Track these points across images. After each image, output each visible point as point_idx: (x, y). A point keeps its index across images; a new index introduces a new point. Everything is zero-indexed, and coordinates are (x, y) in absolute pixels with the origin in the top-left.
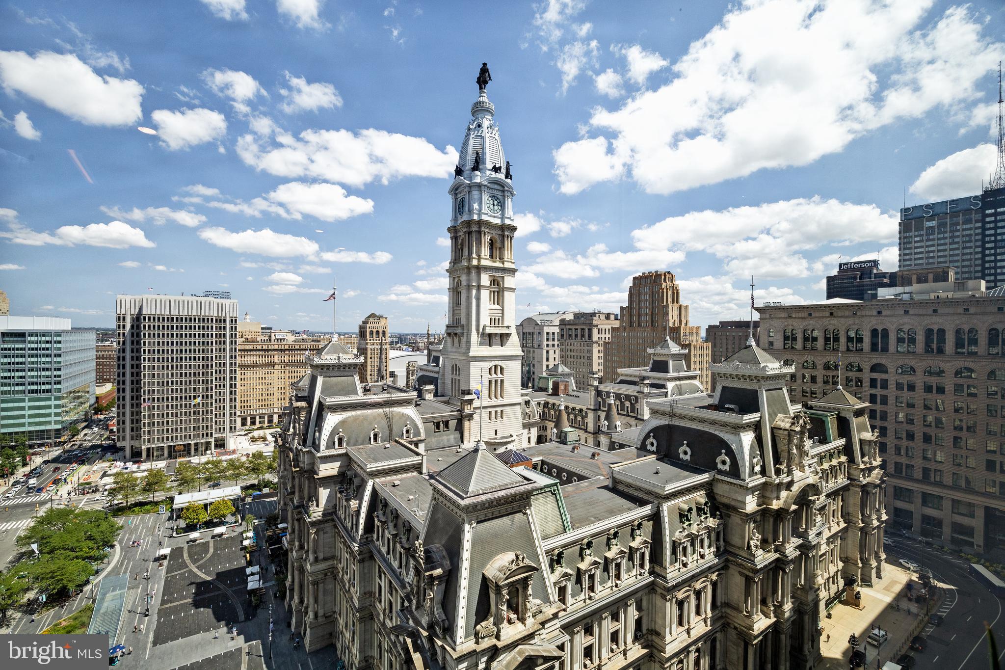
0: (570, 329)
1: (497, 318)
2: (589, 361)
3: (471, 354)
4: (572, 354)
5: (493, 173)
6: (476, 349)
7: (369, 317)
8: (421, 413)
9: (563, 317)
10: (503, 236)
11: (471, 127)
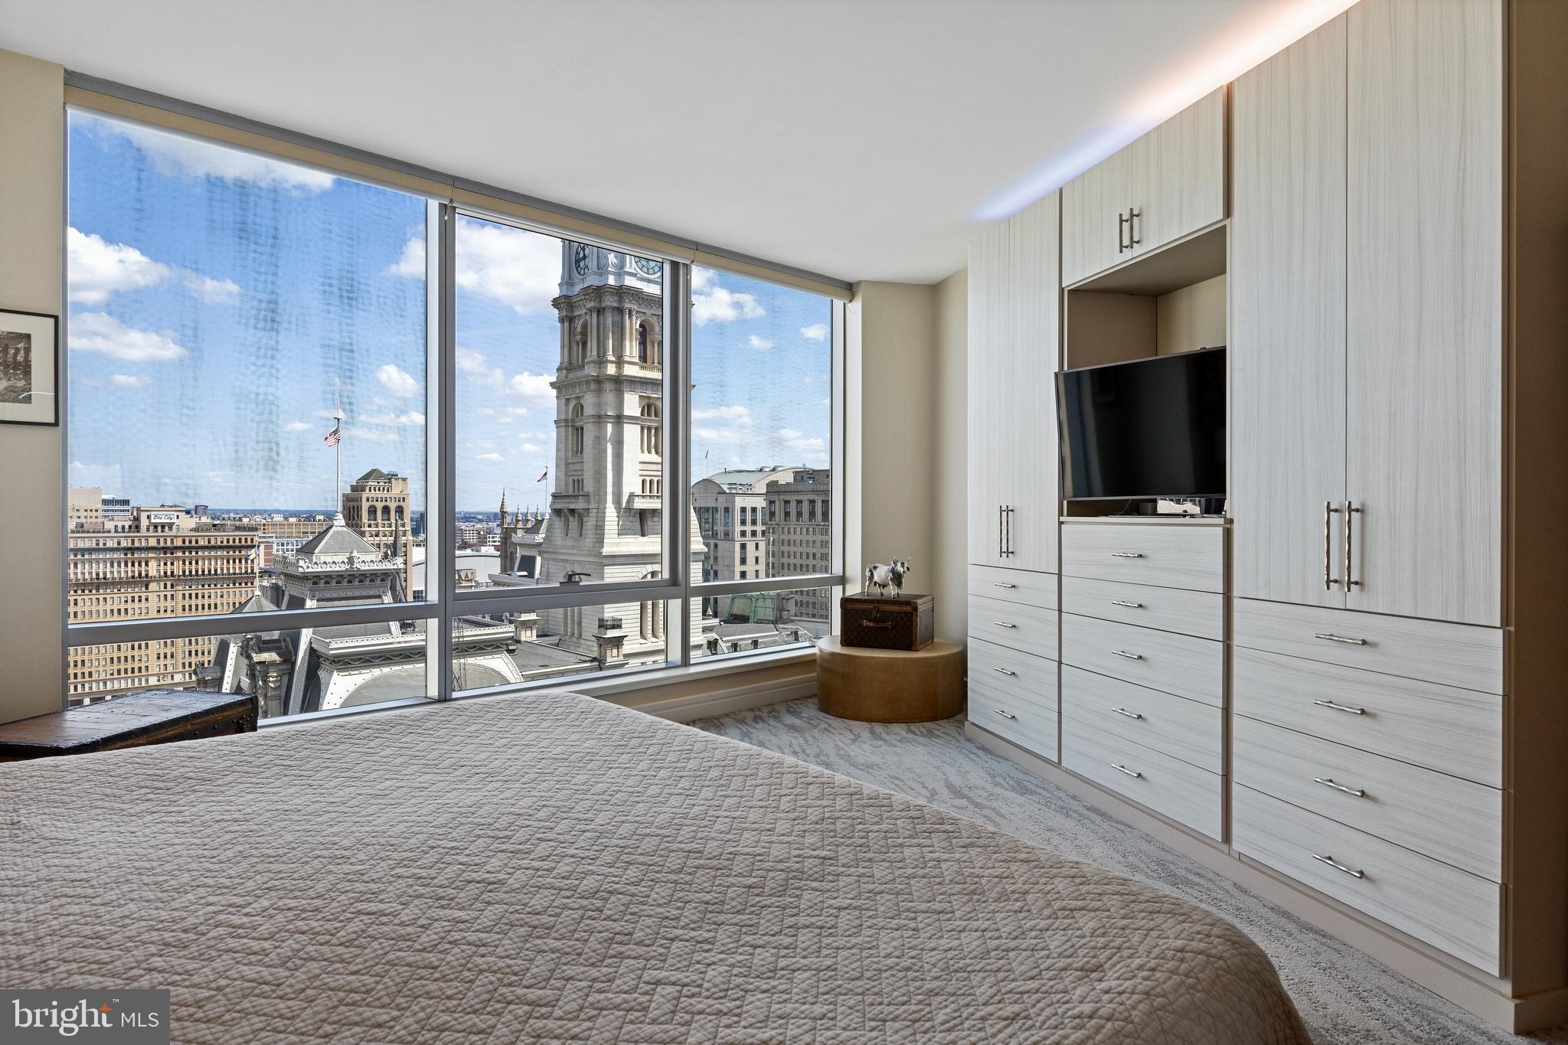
0: (787, 502)
1: (656, 479)
3: (607, 550)
4: (792, 549)
6: (616, 541)
7: (367, 477)
8: (521, 667)
9: (773, 477)
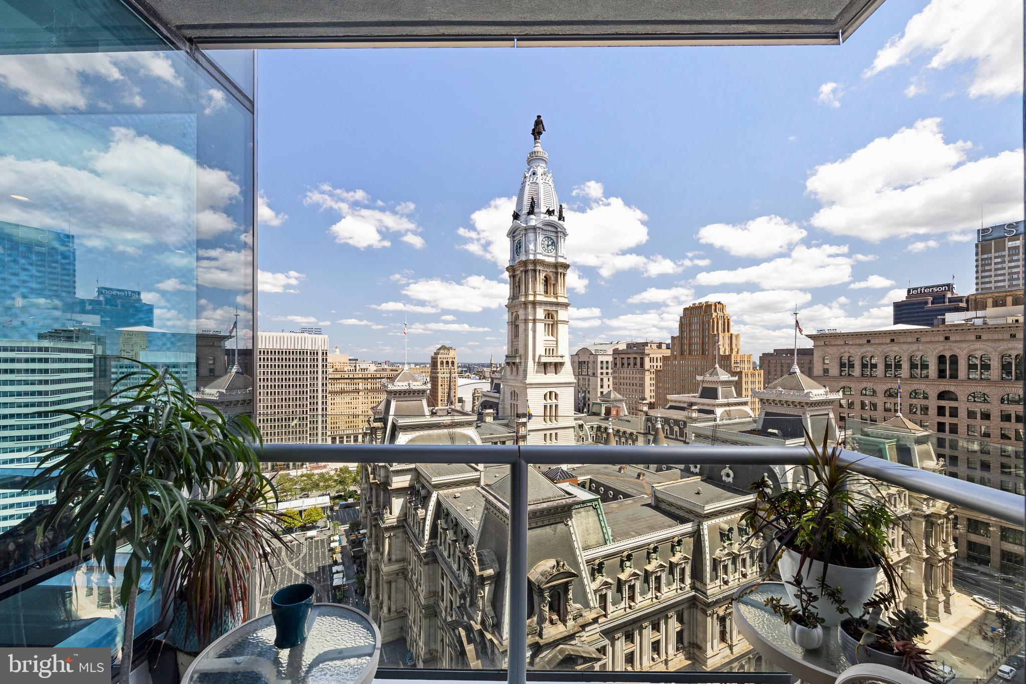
0: (623, 358)
1: (552, 348)
2: (641, 388)
3: (528, 381)
4: (625, 381)
5: (547, 216)
6: (533, 376)
7: (440, 349)
8: (480, 434)
9: (617, 347)
10: (557, 273)
11: (527, 175)
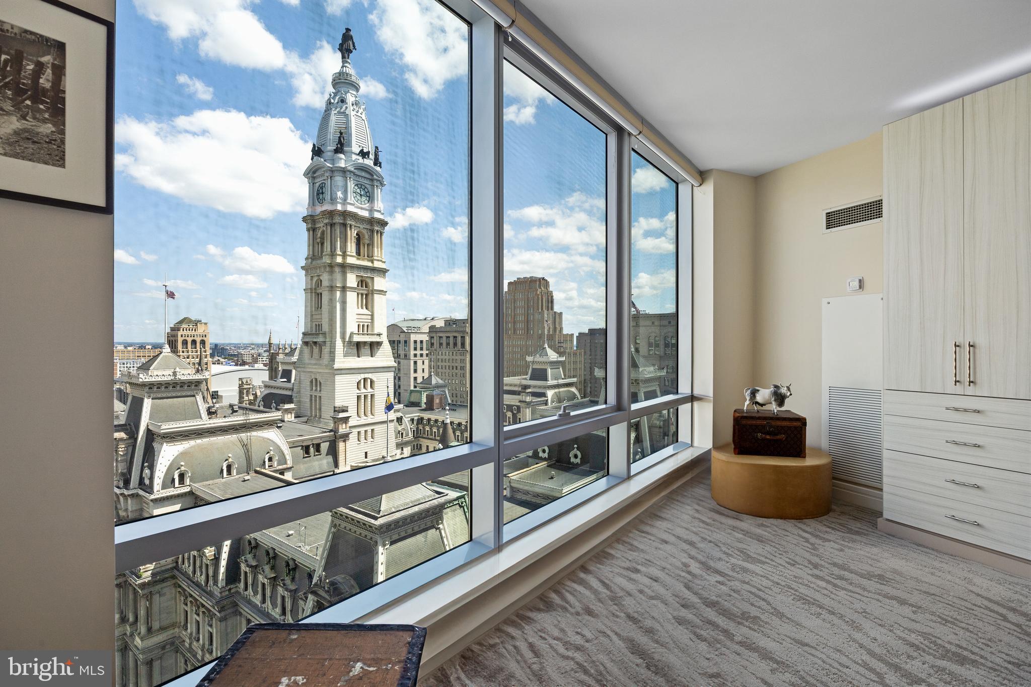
0: (440, 337)
1: (366, 324)
2: (462, 372)
3: (336, 366)
4: (444, 364)
5: (360, 158)
6: (341, 361)
7: (181, 322)
8: (286, 437)
9: (433, 323)
10: (372, 231)
11: (332, 101)
